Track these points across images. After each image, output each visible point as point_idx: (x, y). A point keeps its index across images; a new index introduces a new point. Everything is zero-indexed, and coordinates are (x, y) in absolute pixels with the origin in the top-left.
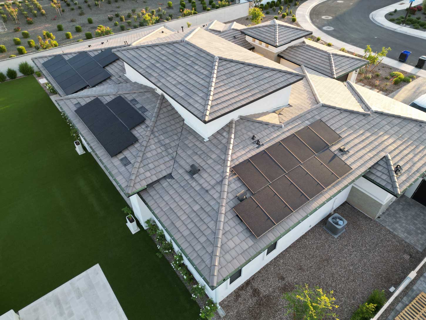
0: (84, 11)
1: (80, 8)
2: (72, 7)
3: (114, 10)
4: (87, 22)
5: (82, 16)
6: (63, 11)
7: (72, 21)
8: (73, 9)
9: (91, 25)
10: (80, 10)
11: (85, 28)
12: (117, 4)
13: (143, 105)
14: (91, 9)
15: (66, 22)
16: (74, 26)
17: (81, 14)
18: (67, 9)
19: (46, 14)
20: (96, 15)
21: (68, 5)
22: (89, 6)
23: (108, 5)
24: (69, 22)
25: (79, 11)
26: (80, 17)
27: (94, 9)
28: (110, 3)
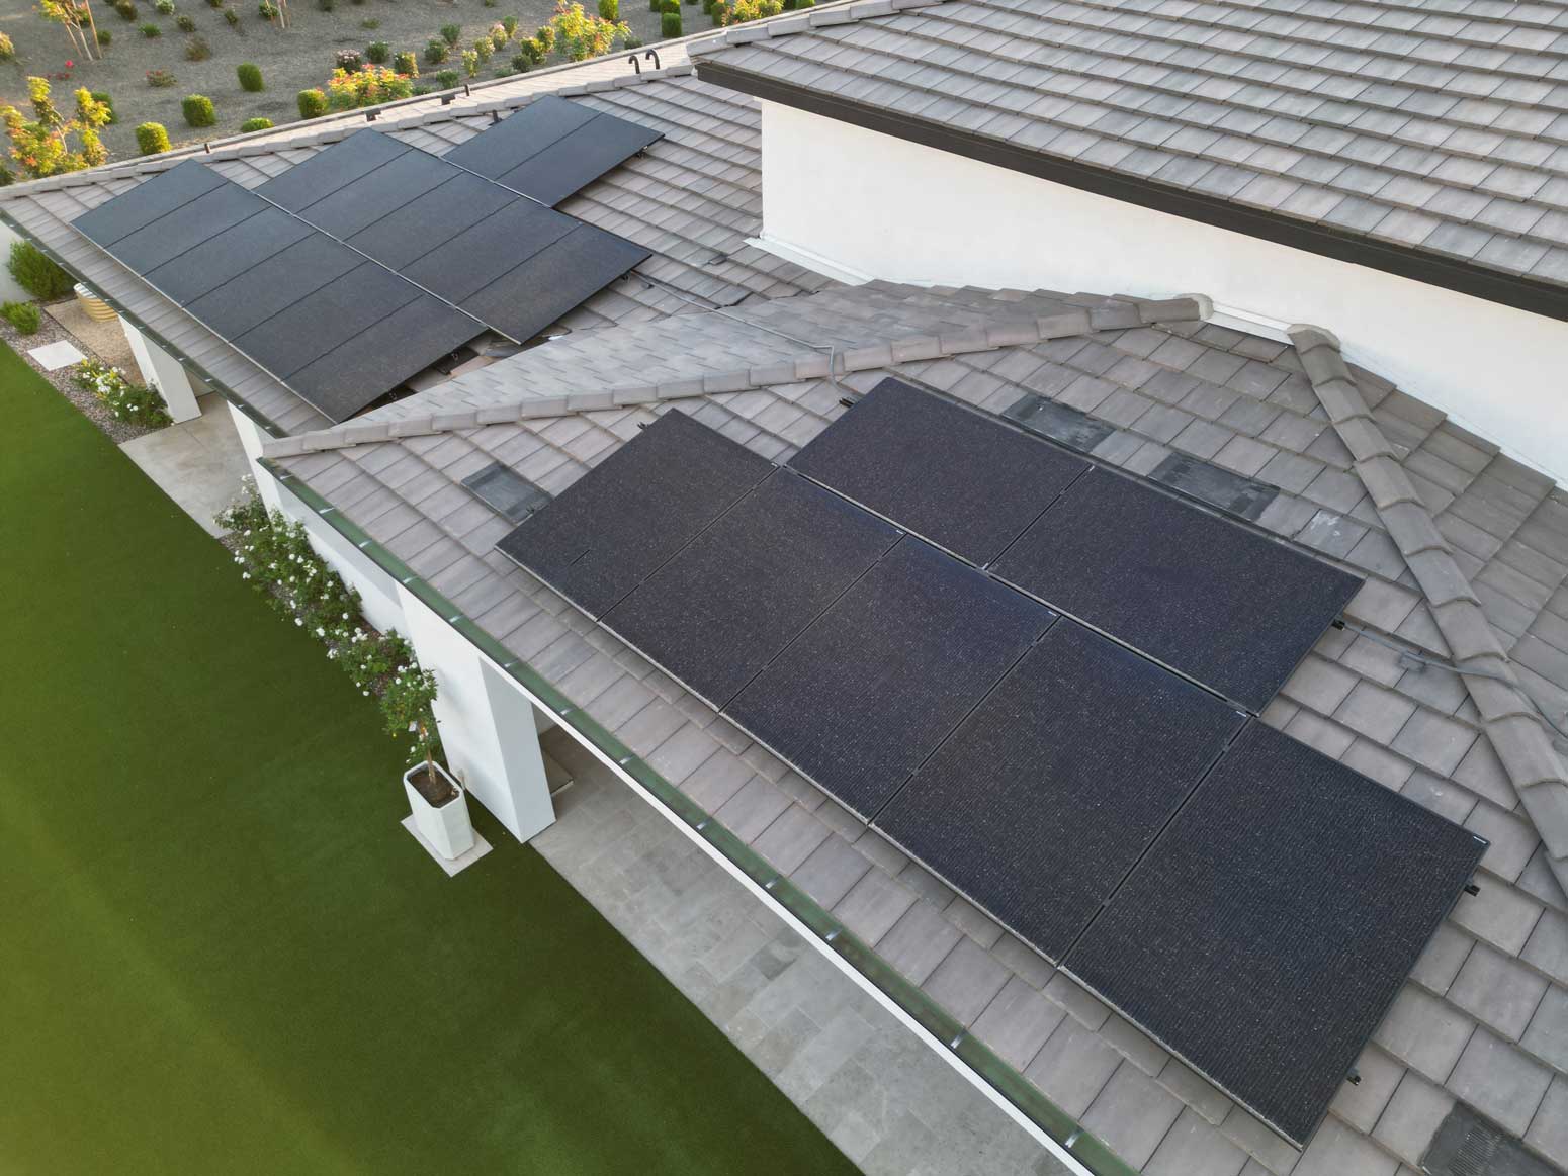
0: (210, 42)
1: (186, 27)
2: (147, 22)
3: (350, 34)
4: (233, 81)
5: (204, 64)
6: (104, 40)
7: (156, 83)
8: (151, 34)
9: (258, 98)
10: (190, 37)
11: (229, 111)
12: (364, 14)
13: (1182, 444)
14: (241, 33)
15: (123, 88)
16: (169, 102)
17: (197, 54)
18: (122, 33)
19: (19, 54)
20: (270, 58)
21: (128, 14)
22: (231, 21)
23: (319, 16)
24: (139, 87)
25: (187, 42)
26: (192, 67)
27: (260, 30)
28: (328, 9)
